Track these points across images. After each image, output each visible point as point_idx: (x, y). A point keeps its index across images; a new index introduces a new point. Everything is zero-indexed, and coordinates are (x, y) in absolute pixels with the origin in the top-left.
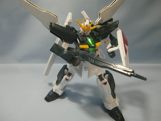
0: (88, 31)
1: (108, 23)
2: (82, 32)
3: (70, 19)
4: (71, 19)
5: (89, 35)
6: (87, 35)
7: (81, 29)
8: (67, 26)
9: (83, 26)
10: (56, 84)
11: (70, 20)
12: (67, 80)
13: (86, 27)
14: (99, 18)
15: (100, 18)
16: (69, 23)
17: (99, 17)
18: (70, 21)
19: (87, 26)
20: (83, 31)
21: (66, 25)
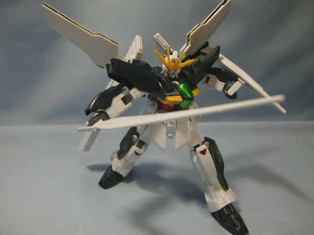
0: (176, 70)
2: (165, 71)
3: (139, 48)
4: (142, 48)
5: (177, 77)
6: (173, 77)
7: (164, 66)
8: (134, 61)
9: (167, 61)
10: (116, 158)
11: (140, 50)
12: (137, 154)
13: (172, 63)
16: (139, 55)
17: (187, 42)
18: (140, 52)
19: (174, 61)
20: (166, 69)
21: (133, 59)
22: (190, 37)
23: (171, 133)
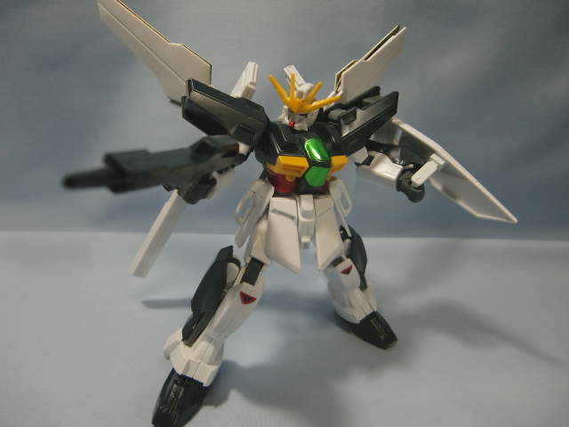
0: (306, 117)
1: (365, 100)
3: (250, 80)
4: (255, 81)
6: (298, 127)
7: (285, 107)
10: (182, 344)
11: (251, 83)
12: (245, 300)
13: (297, 100)
14: (334, 92)
15: (337, 92)
16: (248, 91)
17: (335, 89)
18: (252, 87)
19: (300, 95)
22: (342, 79)
23: (307, 235)
